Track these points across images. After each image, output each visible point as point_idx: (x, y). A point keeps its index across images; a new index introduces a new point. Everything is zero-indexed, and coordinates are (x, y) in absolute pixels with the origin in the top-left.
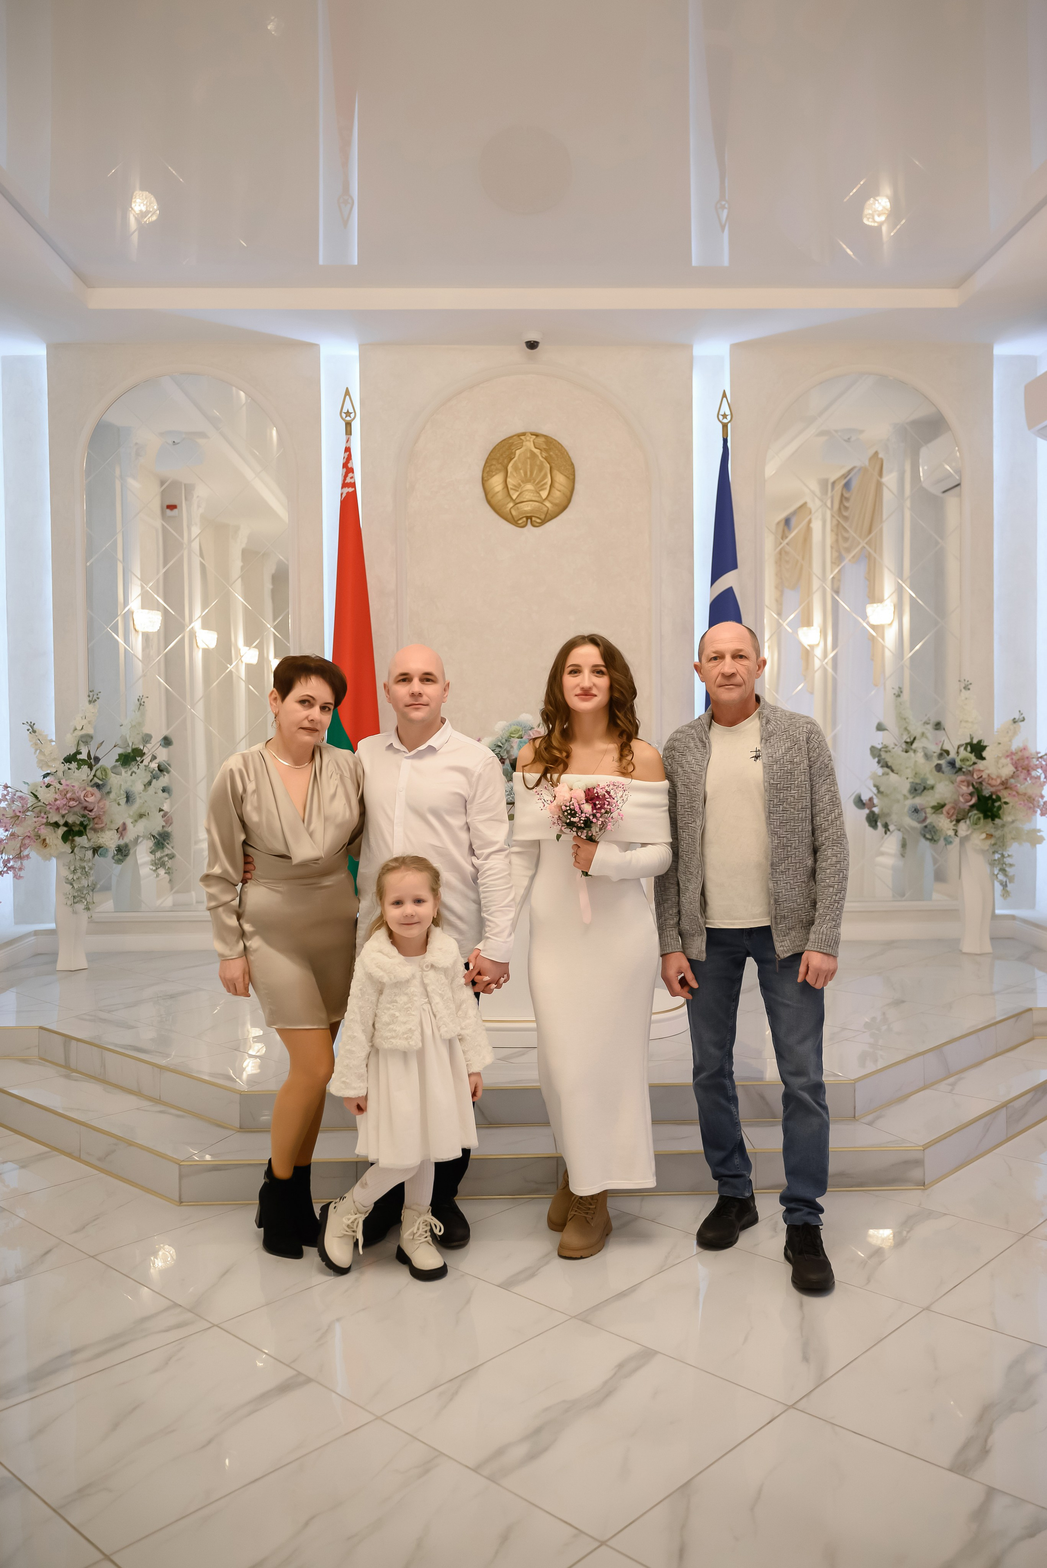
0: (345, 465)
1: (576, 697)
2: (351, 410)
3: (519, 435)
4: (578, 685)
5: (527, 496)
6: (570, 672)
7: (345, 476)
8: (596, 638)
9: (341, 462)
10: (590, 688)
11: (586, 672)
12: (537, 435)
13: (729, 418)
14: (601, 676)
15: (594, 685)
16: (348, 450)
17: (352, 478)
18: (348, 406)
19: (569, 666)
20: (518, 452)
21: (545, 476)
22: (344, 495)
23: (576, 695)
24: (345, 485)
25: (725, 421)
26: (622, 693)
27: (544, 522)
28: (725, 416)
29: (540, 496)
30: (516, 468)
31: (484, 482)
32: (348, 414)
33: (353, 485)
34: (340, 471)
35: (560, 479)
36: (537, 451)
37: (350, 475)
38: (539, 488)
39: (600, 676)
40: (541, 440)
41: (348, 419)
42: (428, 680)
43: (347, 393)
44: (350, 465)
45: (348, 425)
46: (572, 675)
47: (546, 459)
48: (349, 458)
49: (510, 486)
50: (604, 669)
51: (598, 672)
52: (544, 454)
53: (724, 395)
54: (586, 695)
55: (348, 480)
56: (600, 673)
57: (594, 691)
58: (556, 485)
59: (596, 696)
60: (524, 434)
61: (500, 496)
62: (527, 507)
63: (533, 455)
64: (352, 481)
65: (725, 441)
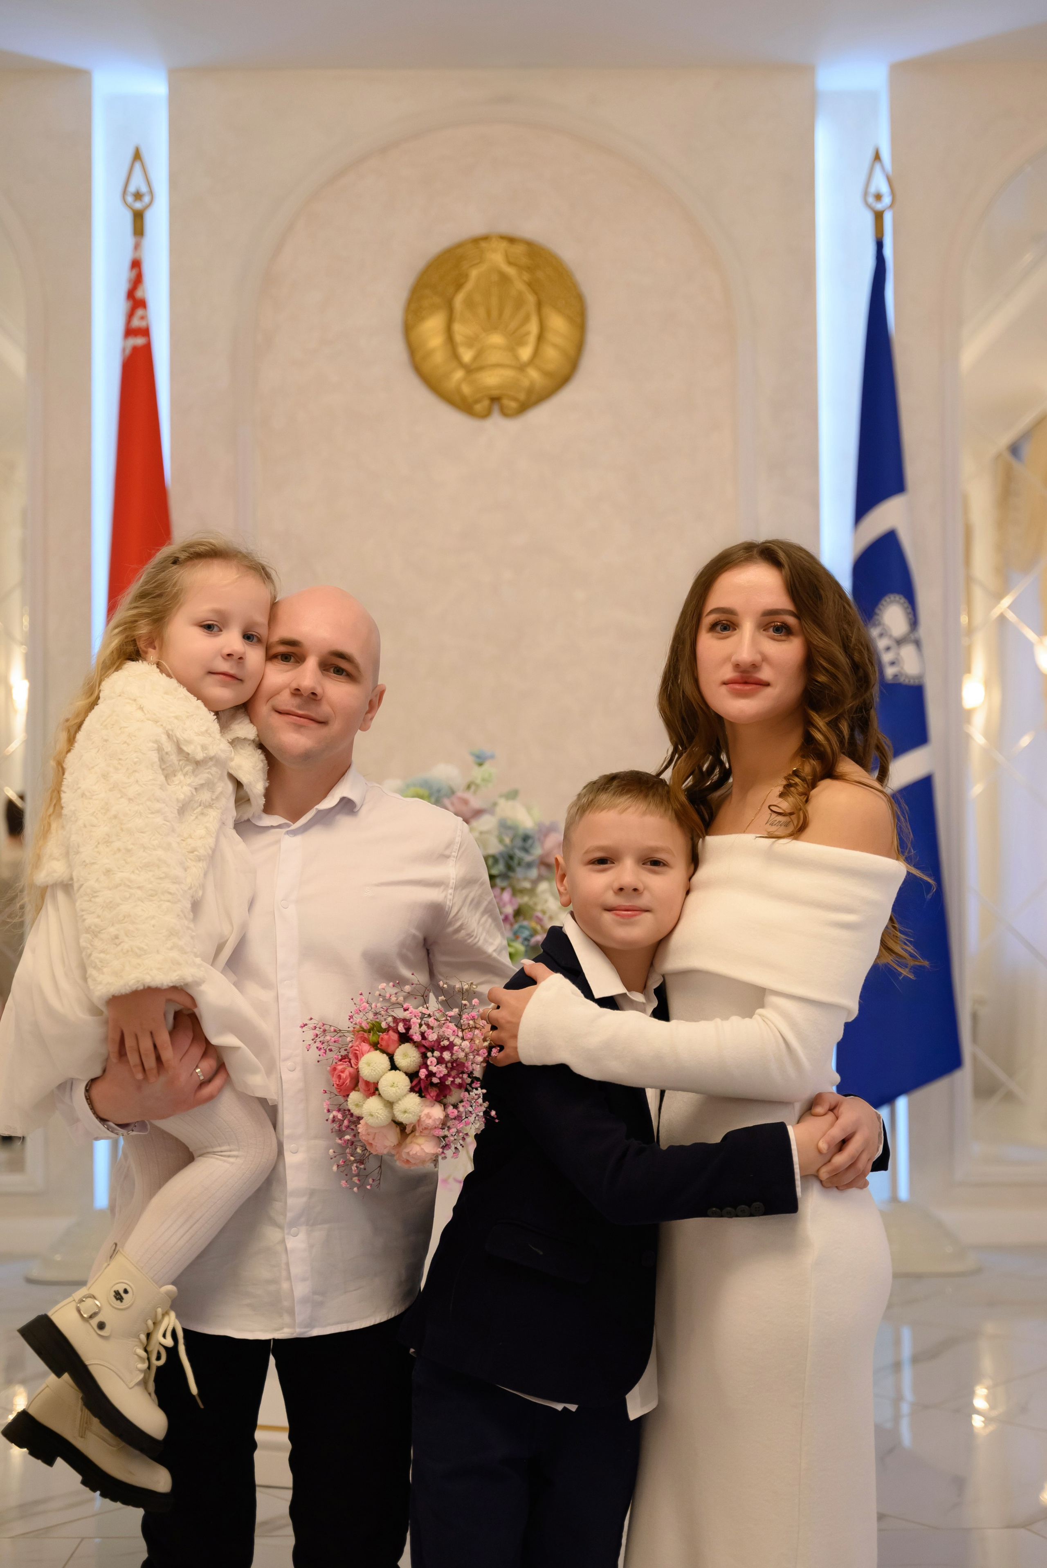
0: (131, 294)
1: (724, 689)
2: (144, 189)
3: (477, 241)
4: (728, 659)
5: (494, 357)
6: (713, 627)
7: (131, 315)
8: (776, 548)
9: (123, 287)
10: (755, 666)
11: (748, 627)
12: (512, 240)
13: (887, 200)
14: (783, 638)
15: (765, 659)
16: (136, 264)
17: (142, 318)
18: (137, 182)
19: (712, 612)
20: (474, 273)
21: (526, 319)
22: (128, 352)
23: (725, 683)
24: (130, 332)
25: (879, 206)
26: (833, 676)
27: (524, 407)
28: (878, 197)
29: (516, 357)
30: (470, 303)
31: (409, 329)
32: (138, 196)
33: (145, 332)
34: (121, 306)
35: (558, 323)
36: (511, 271)
37: (140, 312)
38: (516, 340)
39: (780, 638)
40: (519, 249)
41: (138, 205)
42: (339, 671)
43: (137, 156)
44: (139, 294)
45: (138, 218)
46: (716, 634)
47: (529, 284)
48: (137, 281)
49: (458, 338)
50: (791, 620)
51: (777, 629)
52: (526, 276)
53: (877, 157)
54: (746, 683)
55: (136, 323)
56: (783, 630)
57: (765, 674)
58: (551, 337)
59: (767, 684)
60: (486, 238)
61: (439, 357)
62: (491, 379)
63: (504, 279)
64: (143, 324)
65: (880, 245)
